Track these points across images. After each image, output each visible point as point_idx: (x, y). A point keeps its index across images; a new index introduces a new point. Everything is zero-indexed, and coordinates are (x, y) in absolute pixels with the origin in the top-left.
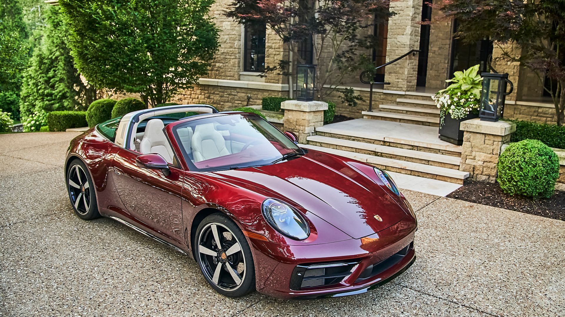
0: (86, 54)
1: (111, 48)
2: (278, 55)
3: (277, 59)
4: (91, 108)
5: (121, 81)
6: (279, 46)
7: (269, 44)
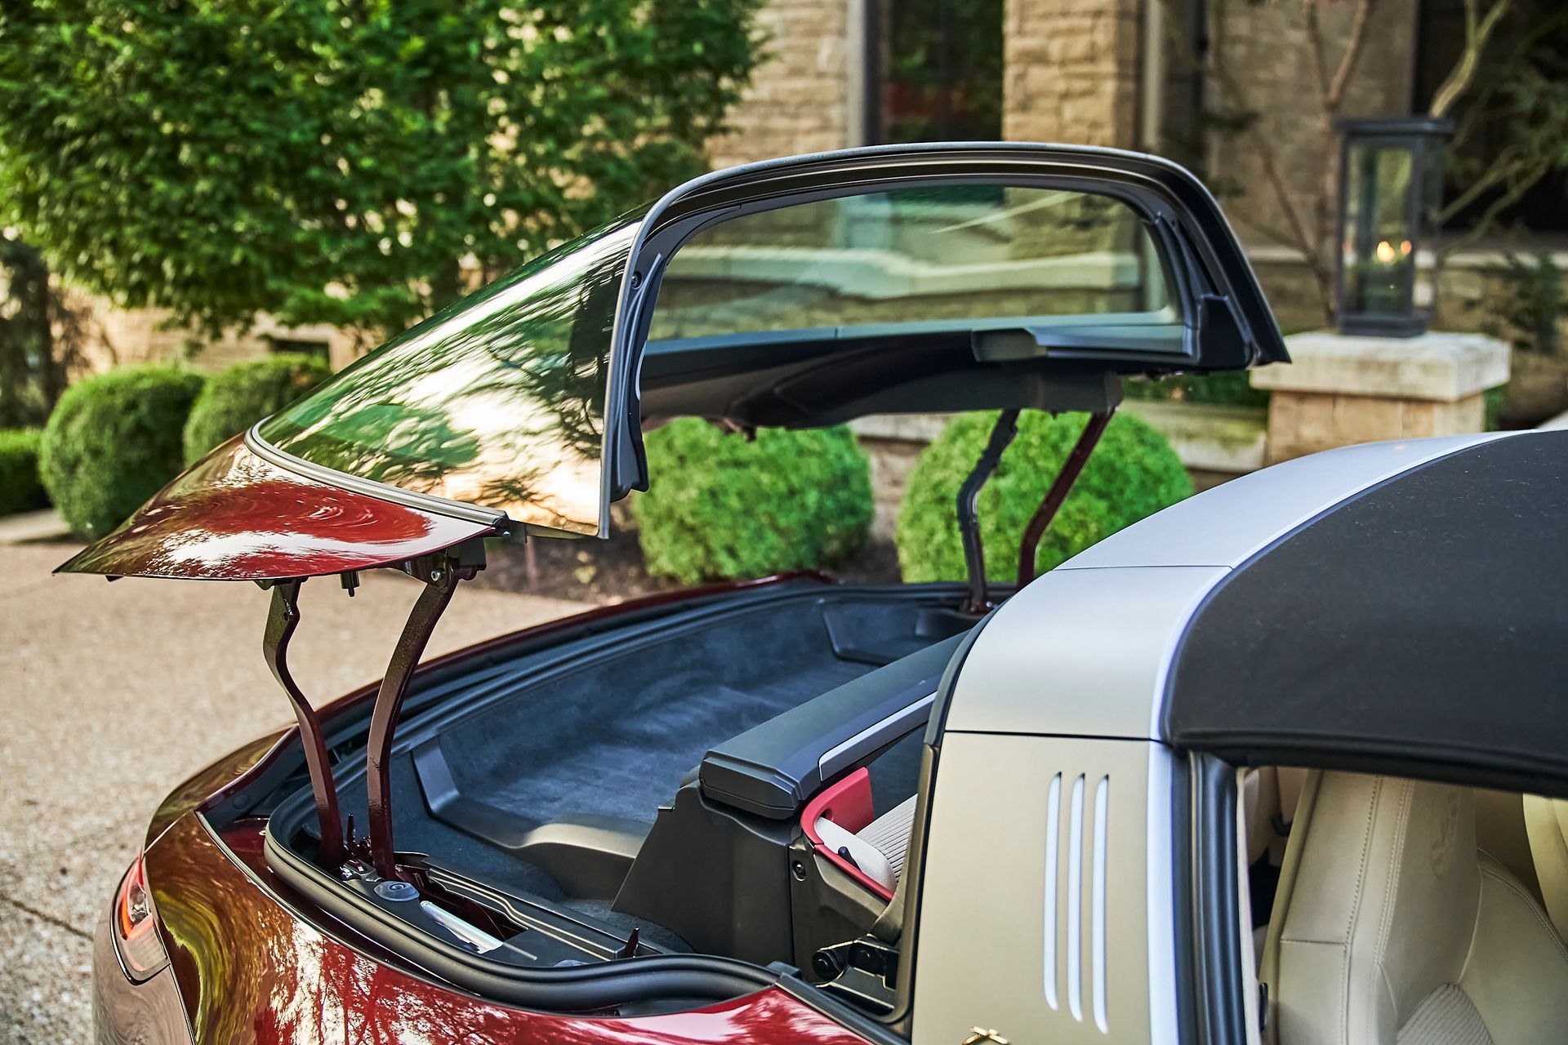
0: (55, 108)
1: (204, 63)
2: (1084, 94)
3: (1077, 120)
4: (69, 418)
5: (266, 266)
6: (1093, 45)
7: (1030, 43)
